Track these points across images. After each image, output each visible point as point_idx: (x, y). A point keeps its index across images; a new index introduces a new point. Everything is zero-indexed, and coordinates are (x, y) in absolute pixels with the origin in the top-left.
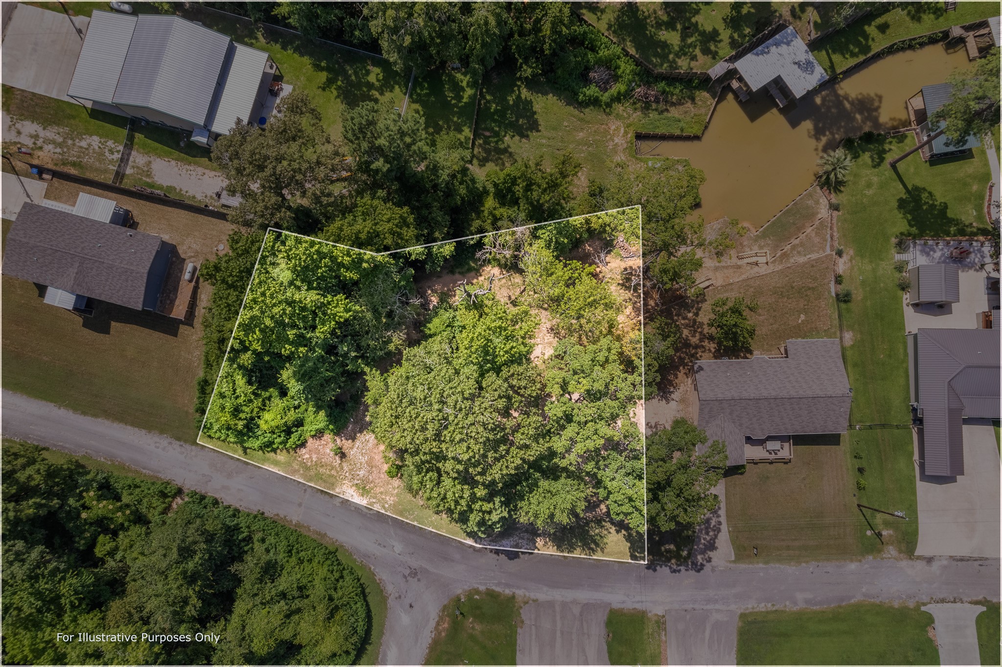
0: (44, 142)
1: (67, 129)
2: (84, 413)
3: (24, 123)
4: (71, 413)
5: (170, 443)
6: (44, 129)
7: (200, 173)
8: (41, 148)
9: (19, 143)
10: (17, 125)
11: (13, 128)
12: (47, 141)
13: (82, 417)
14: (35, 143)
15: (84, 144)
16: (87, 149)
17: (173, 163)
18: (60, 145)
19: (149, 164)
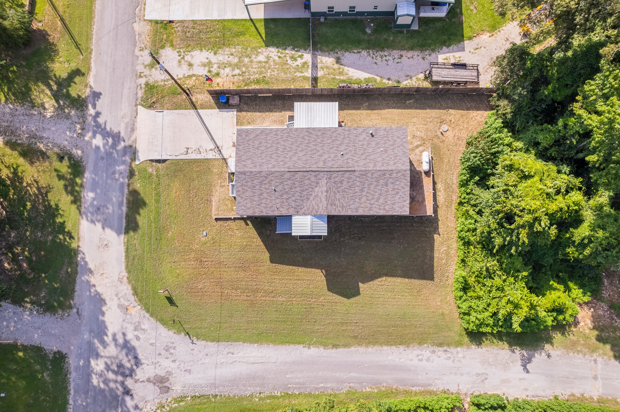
0: (219, 67)
1: (239, 48)
2: (335, 346)
3: (192, 53)
4: (322, 349)
5: (434, 352)
6: (215, 54)
7: (396, 57)
8: (218, 74)
9: (194, 75)
10: (186, 58)
11: (183, 61)
12: (223, 65)
13: (334, 351)
14: (210, 71)
15: (261, 58)
16: (266, 62)
17: (364, 53)
18: (237, 66)
19: (338, 61)
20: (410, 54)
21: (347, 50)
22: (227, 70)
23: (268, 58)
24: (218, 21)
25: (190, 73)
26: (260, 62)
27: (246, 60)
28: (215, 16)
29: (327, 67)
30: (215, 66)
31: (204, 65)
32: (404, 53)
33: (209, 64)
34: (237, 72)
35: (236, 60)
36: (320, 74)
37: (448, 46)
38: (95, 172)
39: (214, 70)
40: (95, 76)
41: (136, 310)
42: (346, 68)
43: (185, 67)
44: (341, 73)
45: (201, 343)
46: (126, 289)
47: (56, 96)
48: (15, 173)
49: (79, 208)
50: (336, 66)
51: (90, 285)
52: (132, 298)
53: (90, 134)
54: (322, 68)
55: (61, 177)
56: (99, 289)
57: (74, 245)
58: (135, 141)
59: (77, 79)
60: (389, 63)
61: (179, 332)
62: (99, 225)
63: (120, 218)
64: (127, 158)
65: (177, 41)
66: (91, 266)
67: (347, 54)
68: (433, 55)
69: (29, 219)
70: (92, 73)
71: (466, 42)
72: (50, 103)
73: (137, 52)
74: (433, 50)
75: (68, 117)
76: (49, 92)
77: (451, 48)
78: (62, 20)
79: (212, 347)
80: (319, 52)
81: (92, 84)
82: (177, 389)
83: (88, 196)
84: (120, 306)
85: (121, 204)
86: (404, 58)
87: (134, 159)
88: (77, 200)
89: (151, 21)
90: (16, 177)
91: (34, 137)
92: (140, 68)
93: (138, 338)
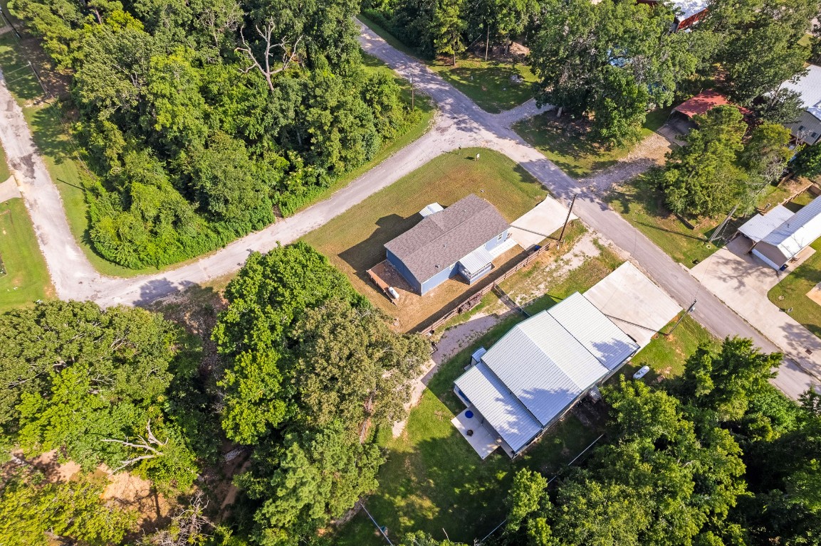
3: (582, 262)
4: (377, 191)
5: (312, 228)
7: (463, 344)
8: (556, 261)
11: (583, 255)
12: (559, 267)
13: (369, 195)
14: (562, 260)
16: (537, 286)
17: (485, 332)
18: (551, 272)
19: (496, 316)
20: (456, 352)
21: (497, 325)
22: (553, 267)
23: (539, 289)
24: (588, 289)
25: (571, 252)
26: (540, 283)
27: (549, 279)
28: (592, 289)
29: (499, 308)
30: (562, 264)
31: (569, 261)
32: (460, 349)
33: (567, 263)
34: (547, 270)
35: (555, 275)
36: (500, 301)
37: (435, 375)
38: (563, 178)
39: (561, 263)
40: (617, 217)
41: (482, 144)
42: (487, 315)
43: (578, 253)
44: (488, 310)
45: (439, 154)
46: (495, 148)
47: (622, 195)
48: (598, 155)
49: (552, 161)
50: (494, 312)
51: (511, 139)
52: (489, 147)
53: (585, 190)
54: (502, 305)
55: (576, 167)
56: (507, 141)
57: (538, 148)
58: (561, 202)
59: (622, 209)
60: (464, 338)
61: (454, 151)
62: (534, 160)
63: (529, 169)
64: (554, 193)
65: (598, 262)
66: (521, 146)
67: (495, 324)
68: (440, 362)
69: (570, 144)
70: (620, 217)
71: (425, 387)
72: (620, 189)
73: (610, 241)
74: (442, 365)
75: (605, 190)
76: (628, 193)
77: (432, 375)
78: (667, 231)
79: (433, 156)
80: (512, 312)
81: (614, 212)
82: (433, 133)
83: (553, 168)
84: (491, 141)
85: (535, 174)
86: (457, 346)
87: (552, 195)
88: (557, 163)
89: (624, 262)
90: (595, 153)
91: (609, 172)
92: (600, 235)
93: (470, 136)
